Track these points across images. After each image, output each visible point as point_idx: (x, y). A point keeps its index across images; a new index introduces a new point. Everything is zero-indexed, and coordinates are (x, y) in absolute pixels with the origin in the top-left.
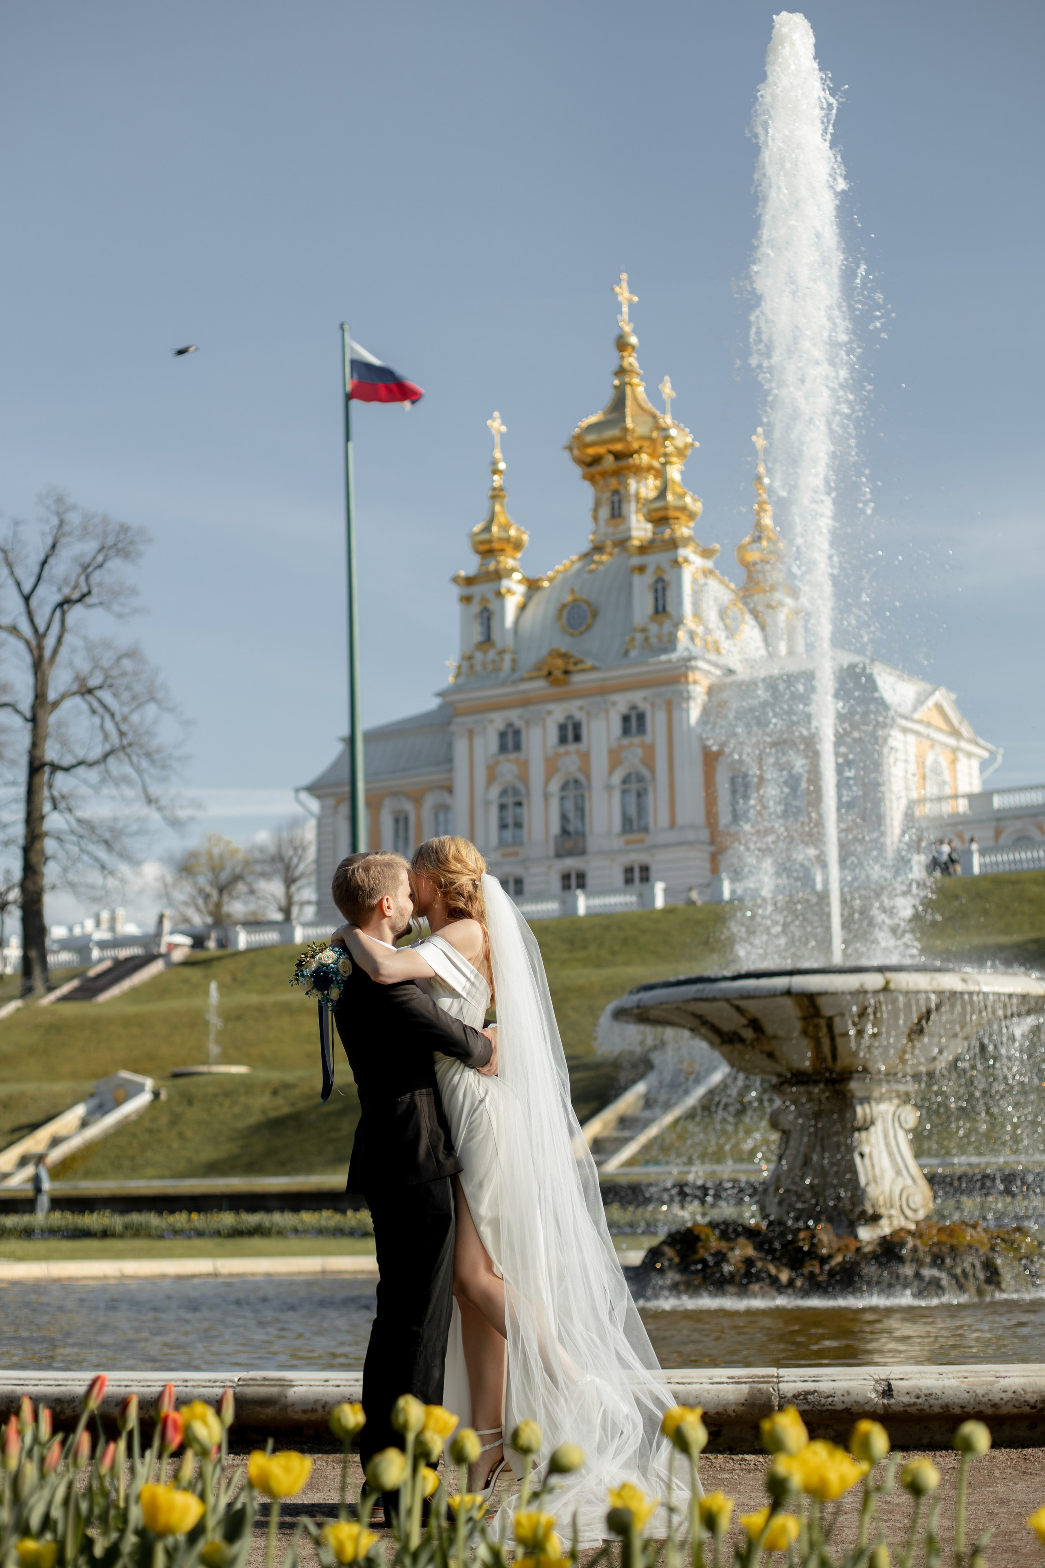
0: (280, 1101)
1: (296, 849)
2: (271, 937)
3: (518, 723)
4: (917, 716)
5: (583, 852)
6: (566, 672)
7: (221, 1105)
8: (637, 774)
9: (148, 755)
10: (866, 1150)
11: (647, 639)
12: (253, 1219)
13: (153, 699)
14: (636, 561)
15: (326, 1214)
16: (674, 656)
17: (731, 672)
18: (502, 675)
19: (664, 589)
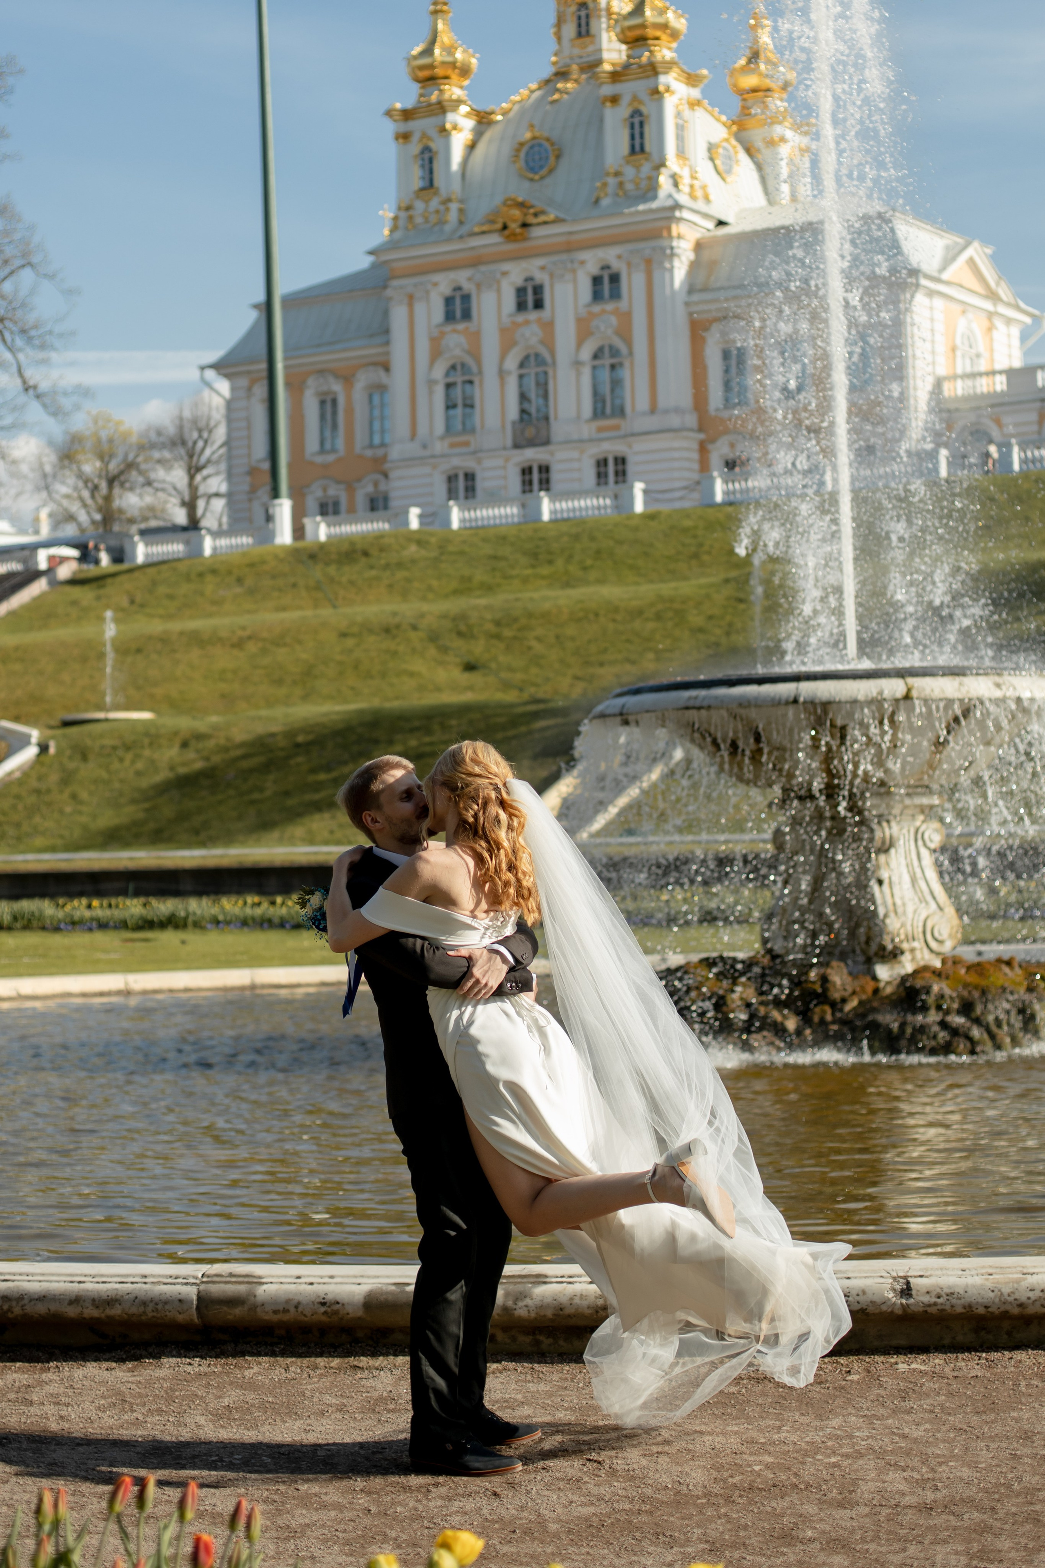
0: (191, 755)
1: (200, 431)
2: (174, 548)
3: (467, 286)
4: (945, 276)
5: (547, 442)
6: (525, 225)
7: (121, 760)
8: (611, 347)
9: (23, 331)
10: (884, 874)
11: (621, 185)
12: (164, 907)
13: (30, 264)
14: (607, 90)
15: (251, 899)
16: (654, 205)
17: (721, 223)
18: (448, 228)
19: (641, 124)
